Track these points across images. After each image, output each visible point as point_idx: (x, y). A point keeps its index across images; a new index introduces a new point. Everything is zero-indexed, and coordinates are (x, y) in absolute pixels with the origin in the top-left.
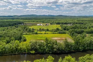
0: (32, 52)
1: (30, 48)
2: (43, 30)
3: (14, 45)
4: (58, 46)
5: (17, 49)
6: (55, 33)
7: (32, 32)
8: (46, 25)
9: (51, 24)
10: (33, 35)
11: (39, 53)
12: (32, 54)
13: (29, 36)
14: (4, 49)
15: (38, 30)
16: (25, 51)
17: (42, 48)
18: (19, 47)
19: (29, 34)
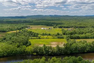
0: (34, 54)
1: (33, 51)
2: (46, 34)
3: (22, 48)
4: (52, 50)
5: (24, 51)
6: (55, 38)
7: (36, 36)
8: (50, 29)
9: (54, 28)
10: (36, 39)
11: (39, 55)
12: (35, 55)
13: (34, 40)
14: (16, 52)
15: (41, 35)
16: (30, 53)
17: (41, 51)
18: (26, 51)
19: (34, 39)
